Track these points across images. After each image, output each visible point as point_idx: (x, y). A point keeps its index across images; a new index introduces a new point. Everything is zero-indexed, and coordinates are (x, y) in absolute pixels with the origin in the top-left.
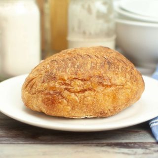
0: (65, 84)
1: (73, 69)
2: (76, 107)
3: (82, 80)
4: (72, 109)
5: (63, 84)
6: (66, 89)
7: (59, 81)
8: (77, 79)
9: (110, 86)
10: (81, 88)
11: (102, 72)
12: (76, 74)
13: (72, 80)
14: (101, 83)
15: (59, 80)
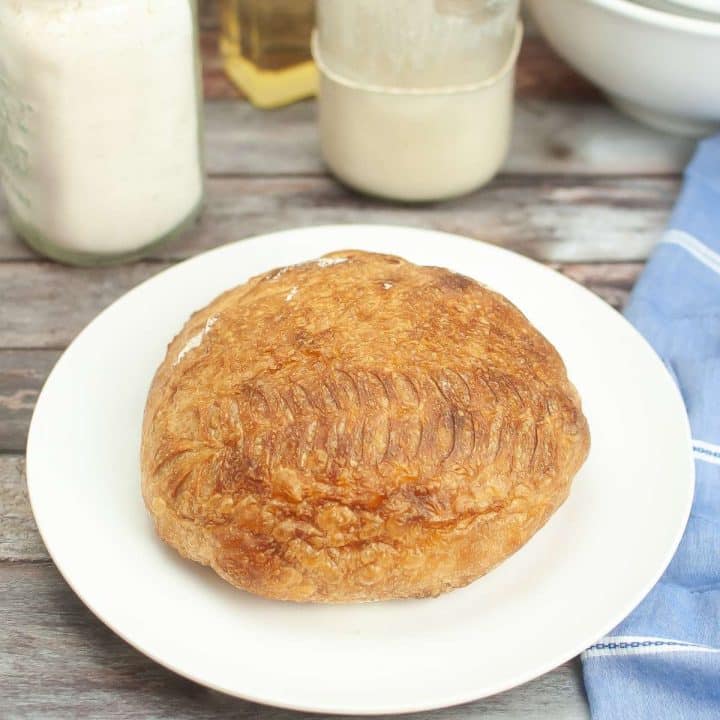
0: (293, 514)
1: (321, 454)
2: (330, 588)
3: (352, 507)
4: (320, 591)
5: (286, 516)
6: (298, 534)
7: (275, 502)
8: (335, 500)
9: (453, 523)
10: (350, 537)
11: (428, 469)
12: (333, 479)
13: (320, 503)
14: (422, 517)
15: (275, 496)
